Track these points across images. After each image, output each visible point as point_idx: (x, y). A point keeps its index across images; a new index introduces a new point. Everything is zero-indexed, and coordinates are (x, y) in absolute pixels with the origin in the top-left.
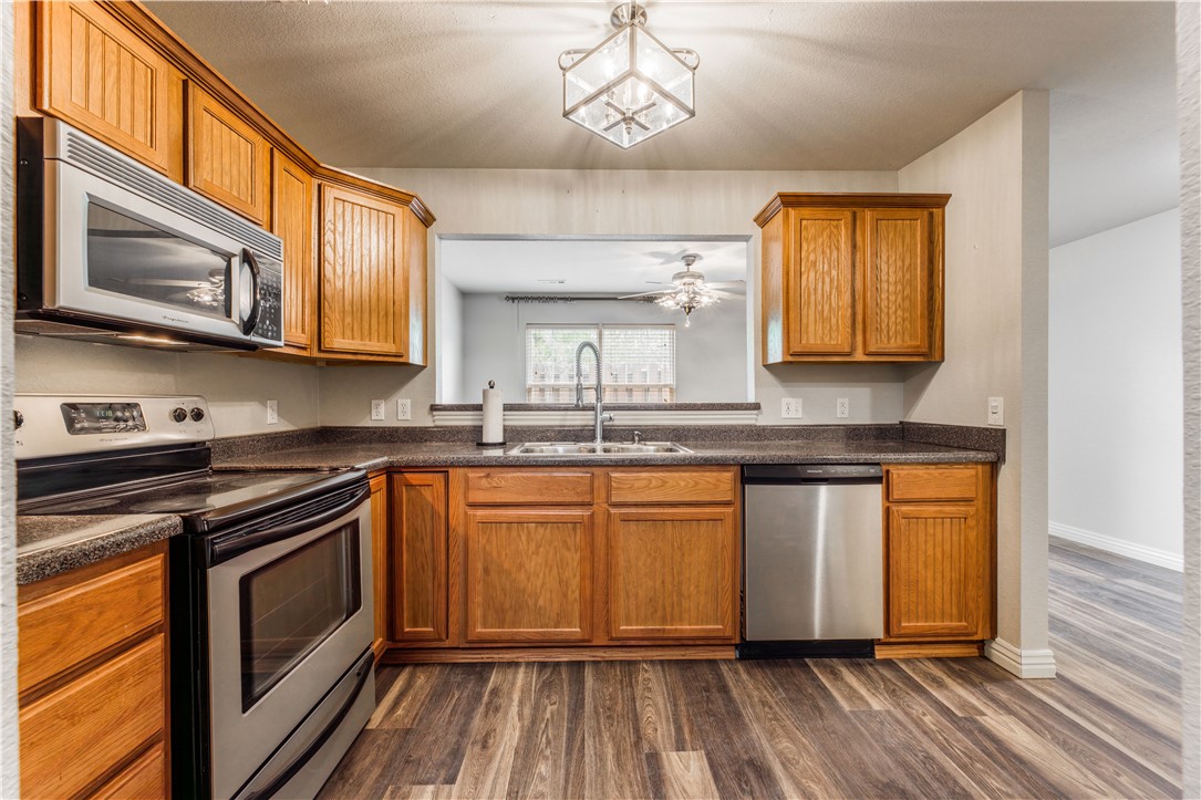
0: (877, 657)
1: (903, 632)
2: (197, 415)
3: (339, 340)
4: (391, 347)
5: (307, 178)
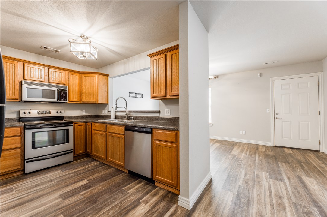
0: (155, 185)
1: (156, 178)
2: (61, 113)
3: (85, 100)
4: (94, 101)
5: (78, 74)
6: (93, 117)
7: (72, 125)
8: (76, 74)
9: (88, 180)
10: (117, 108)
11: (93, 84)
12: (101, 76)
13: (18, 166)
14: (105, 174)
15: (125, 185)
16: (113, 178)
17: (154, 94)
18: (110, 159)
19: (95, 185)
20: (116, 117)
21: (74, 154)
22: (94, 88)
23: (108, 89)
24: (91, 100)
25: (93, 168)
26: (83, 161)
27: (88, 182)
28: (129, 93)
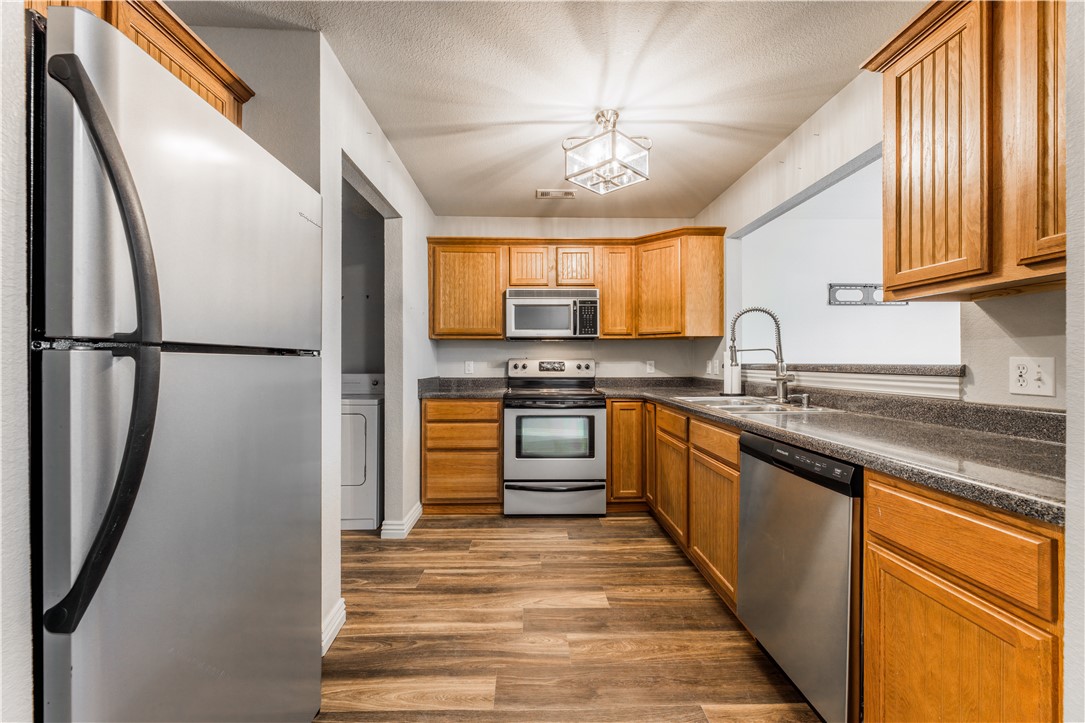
2: (587, 367)
3: (646, 328)
4: (672, 328)
5: (627, 249)
6: (679, 386)
7: (604, 407)
8: (620, 248)
9: (609, 599)
10: (738, 354)
11: (668, 273)
12: (694, 240)
13: (493, 491)
14: (670, 601)
15: (718, 689)
16: (687, 632)
17: (905, 271)
18: (696, 548)
19: (620, 629)
20: (746, 389)
21: (610, 494)
22: (673, 286)
23: (722, 282)
24: (664, 328)
25: (645, 560)
26: (631, 524)
27: (606, 604)
28: (831, 286)
